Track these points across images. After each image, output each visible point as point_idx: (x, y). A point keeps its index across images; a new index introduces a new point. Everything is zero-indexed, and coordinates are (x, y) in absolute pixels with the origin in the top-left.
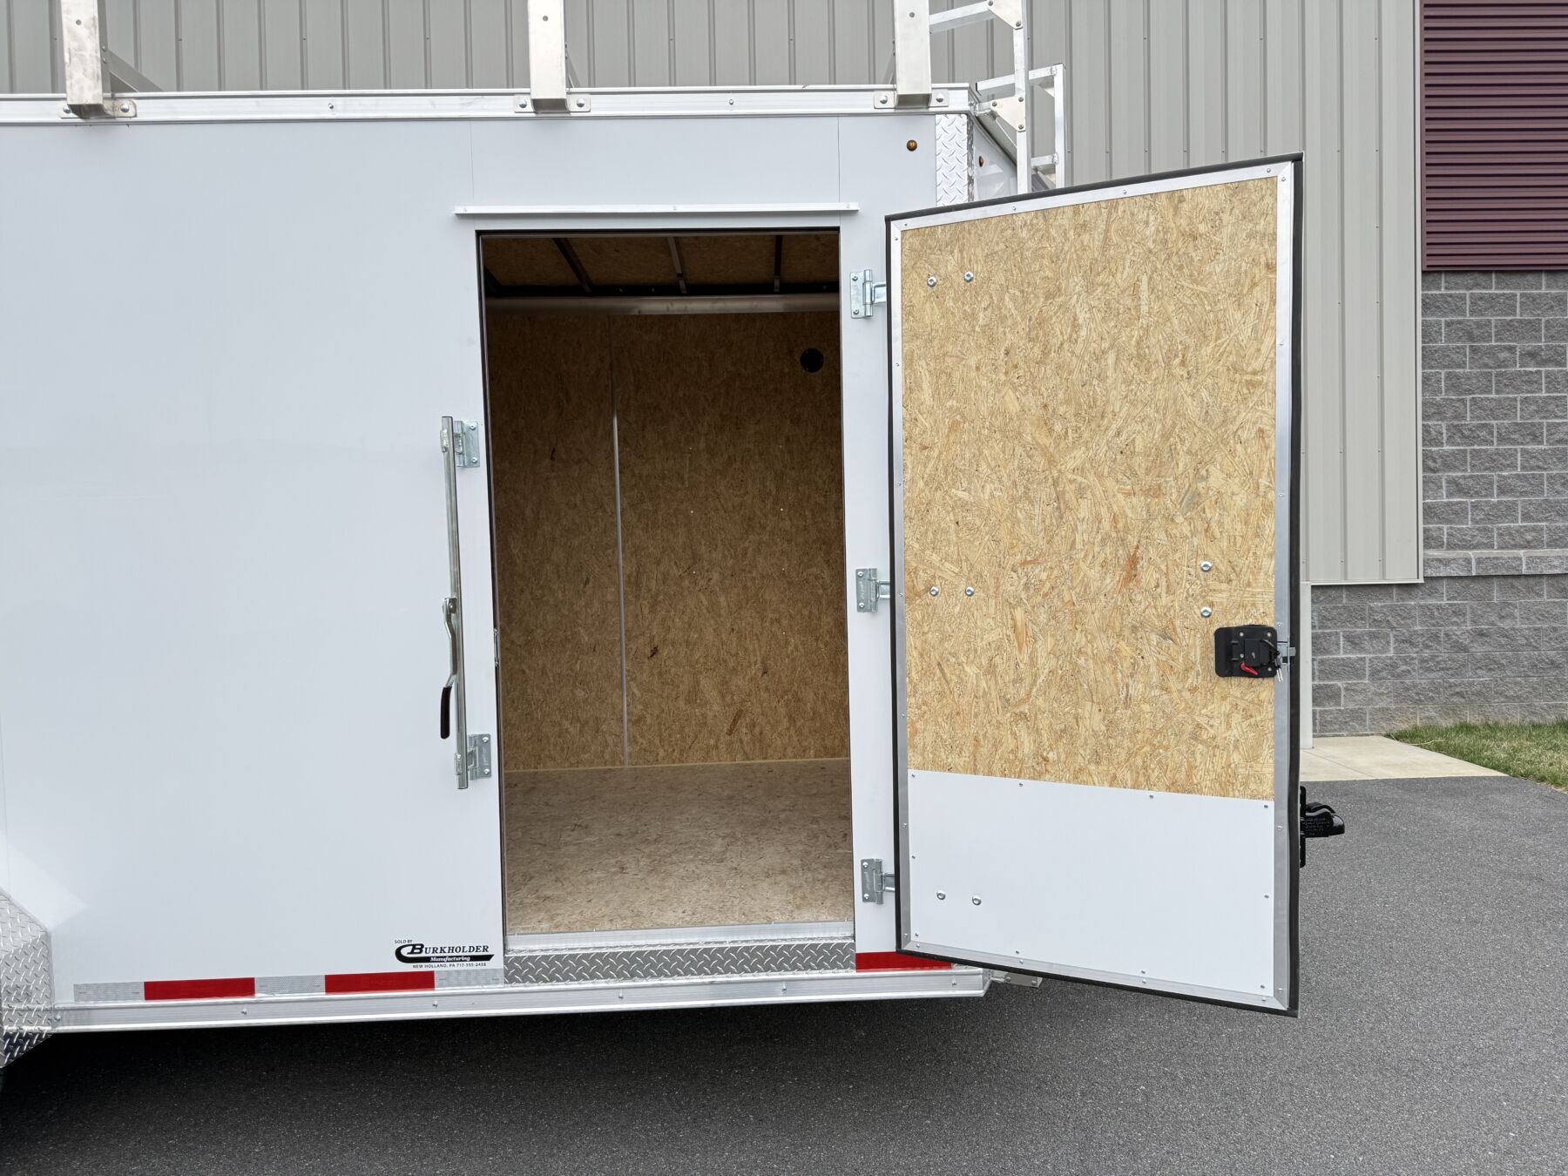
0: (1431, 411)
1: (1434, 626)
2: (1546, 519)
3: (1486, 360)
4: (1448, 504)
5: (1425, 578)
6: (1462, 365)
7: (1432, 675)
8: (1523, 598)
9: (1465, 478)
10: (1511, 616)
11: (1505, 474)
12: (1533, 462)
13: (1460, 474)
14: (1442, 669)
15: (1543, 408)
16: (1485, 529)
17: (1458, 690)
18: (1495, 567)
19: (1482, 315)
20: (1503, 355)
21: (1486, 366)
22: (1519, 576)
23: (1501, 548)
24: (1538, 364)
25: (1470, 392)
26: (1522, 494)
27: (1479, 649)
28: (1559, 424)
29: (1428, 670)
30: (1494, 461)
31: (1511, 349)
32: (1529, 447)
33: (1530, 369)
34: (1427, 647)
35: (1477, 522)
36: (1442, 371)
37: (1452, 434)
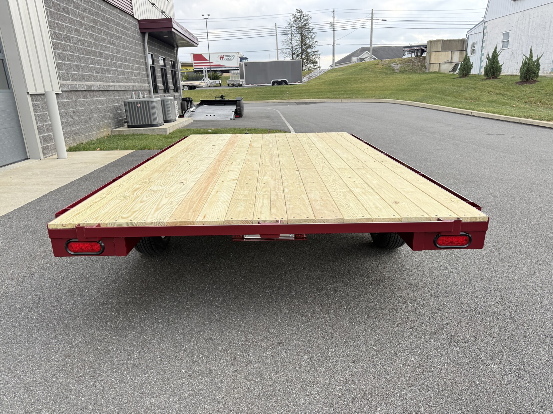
0: (51, 25)
1: (65, 109)
2: (77, 72)
3: (56, 8)
4: (60, 63)
5: (62, 91)
6: (51, 8)
7: (68, 128)
8: (79, 99)
9: (61, 53)
10: (77, 105)
11: (67, 53)
12: (72, 50)
13: (59, 52)
14: (70, 125)
15: (69, 29)
16: (67, 74)
17: (74, 132)
18: (73, 87)
20: (58, 7)
21: (56, 10)
22: (78, 91)
23: (72, 81)
24: (66, 13)
25: (55, 19)
26: (72, 61)
27: (75, 118)
28: (73, 37)
29: (67, 126)
30: (64, 48)
31: (59, 5)
32: (69, 44)
33: (64, 14)
34: (65, 117)
35: (66, 71)
36: (48, 9)
37: (54, 36)
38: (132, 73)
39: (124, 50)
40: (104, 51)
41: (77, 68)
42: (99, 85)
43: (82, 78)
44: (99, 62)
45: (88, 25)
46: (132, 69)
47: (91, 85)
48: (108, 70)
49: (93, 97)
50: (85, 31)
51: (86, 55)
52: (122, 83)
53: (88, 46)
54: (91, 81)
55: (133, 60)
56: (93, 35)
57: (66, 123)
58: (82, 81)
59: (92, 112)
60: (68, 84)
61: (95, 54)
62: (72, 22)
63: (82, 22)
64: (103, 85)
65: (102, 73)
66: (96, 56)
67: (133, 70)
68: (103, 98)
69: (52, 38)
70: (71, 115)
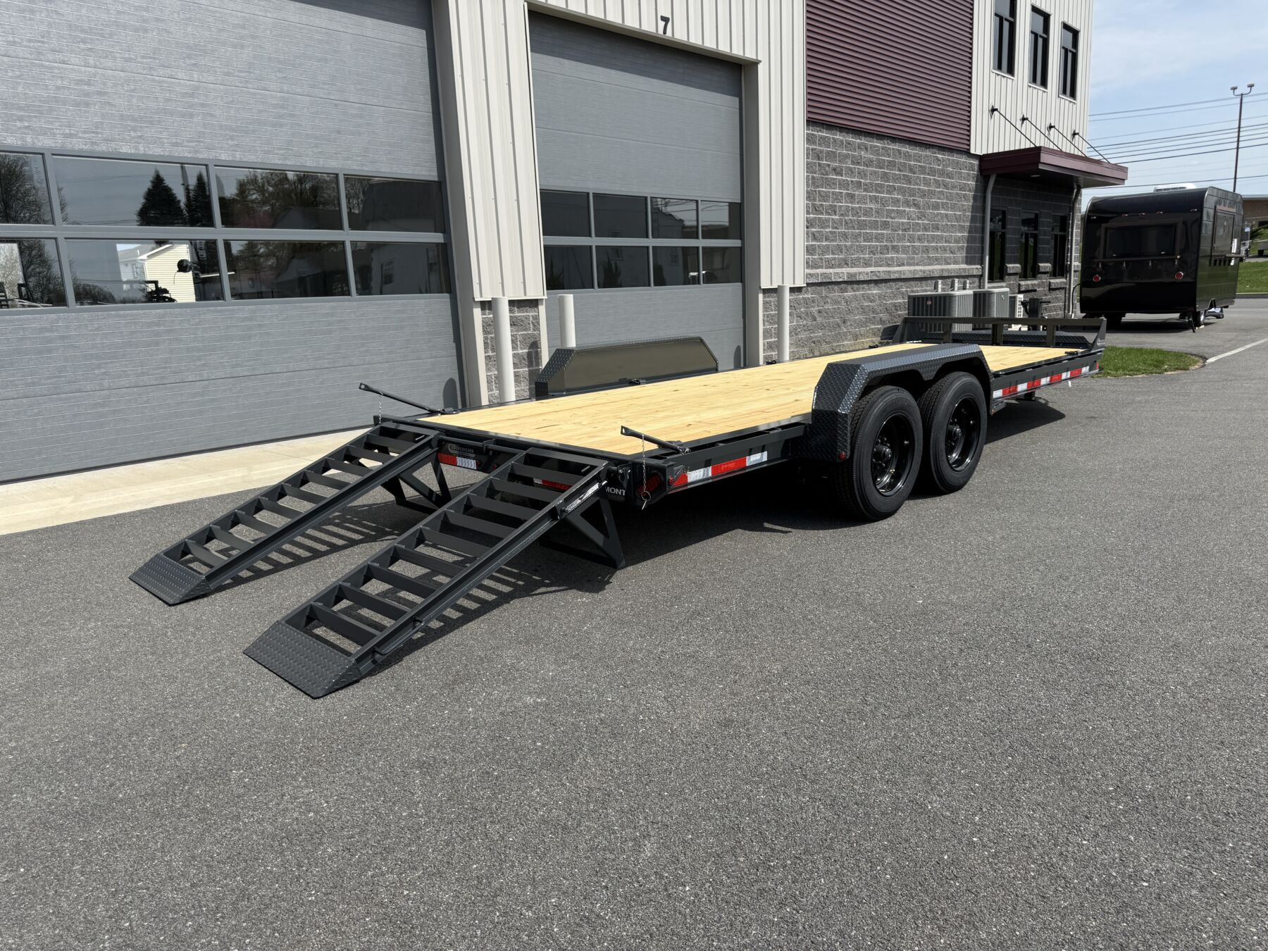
0: (809, 196)
2: (837, 255)
3: (823, 171)
4: (812, 245)
5: (807, 284)
6: (815, 174)
7: (806, 333)
8: (831, 293)
9: (816, 232)
10: (827, 302)
11: (827, 230)
12: (835, 225)
15: (837, 197)
16: (821, 259)
18: (826, 278)
19: (821, 146)
20: (827, 168)
21: (822, 174)
22: (832, 282)
23: (825, 268)
24: (836, 175)
25: (818, 187)
26: (832, 241)
28: (842, 206)
29: (805, 330)
30: (823, 223)
31: (829, 165)
32: (833, 217)
33: (834, 177)
35: (819, 255)
36: (811, 175)
37: (813, 208)
38: (944, 249)
39: (936, 212)
40: (892, 218)
41: (840, 249)
42: (872, 272)
43: (845, 263)
44: (878, 238)
45: (871, 184)
46: (946, 242)
47: (856, 274)
48: (894, 247)
49: (858, 290)
50: (864, 193)
51: (858, 229)
52: (919, 265)
53: (864, 215)
54: (858, 267)
55: (952, 226)
56: (876, 198)
57: (804, 326)
58: (843, 267)
59: (850, 312)
60: (818, 274)
61: (874, 225)
62: (844, 185)
63: (860, 182)
64: (879, 272)
65: (881, 253)
66: (876, 228)
67: (949, 242)
68: (875, 292)
69: (808, 212)
70: (813, 316)
